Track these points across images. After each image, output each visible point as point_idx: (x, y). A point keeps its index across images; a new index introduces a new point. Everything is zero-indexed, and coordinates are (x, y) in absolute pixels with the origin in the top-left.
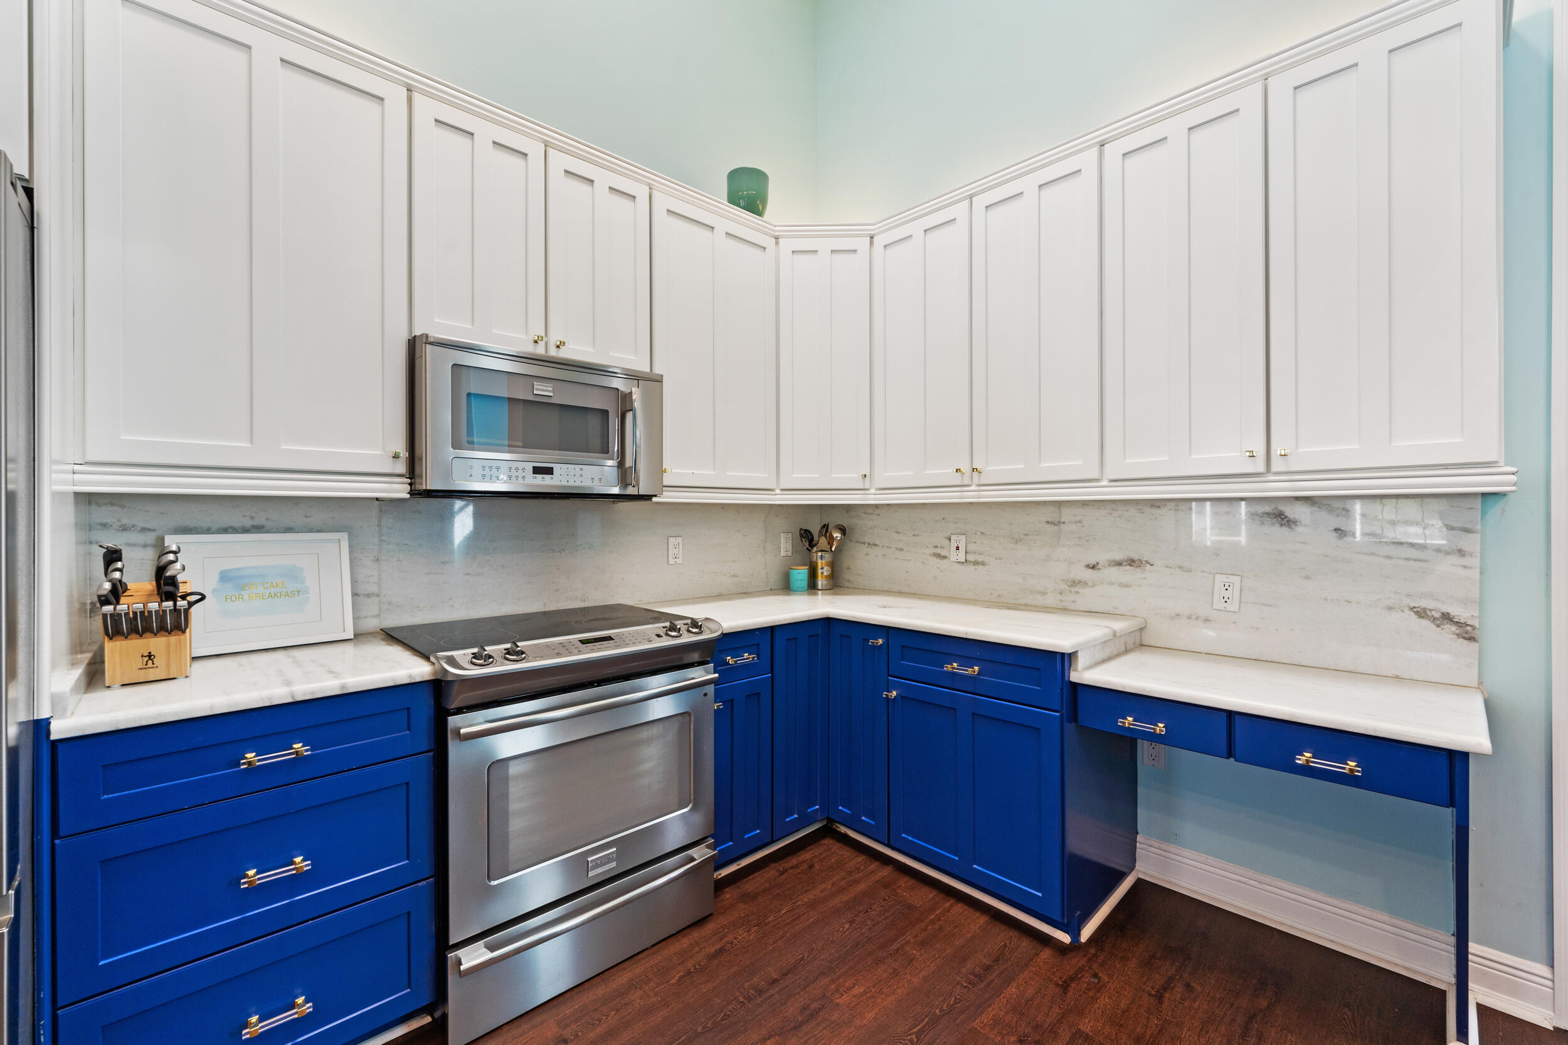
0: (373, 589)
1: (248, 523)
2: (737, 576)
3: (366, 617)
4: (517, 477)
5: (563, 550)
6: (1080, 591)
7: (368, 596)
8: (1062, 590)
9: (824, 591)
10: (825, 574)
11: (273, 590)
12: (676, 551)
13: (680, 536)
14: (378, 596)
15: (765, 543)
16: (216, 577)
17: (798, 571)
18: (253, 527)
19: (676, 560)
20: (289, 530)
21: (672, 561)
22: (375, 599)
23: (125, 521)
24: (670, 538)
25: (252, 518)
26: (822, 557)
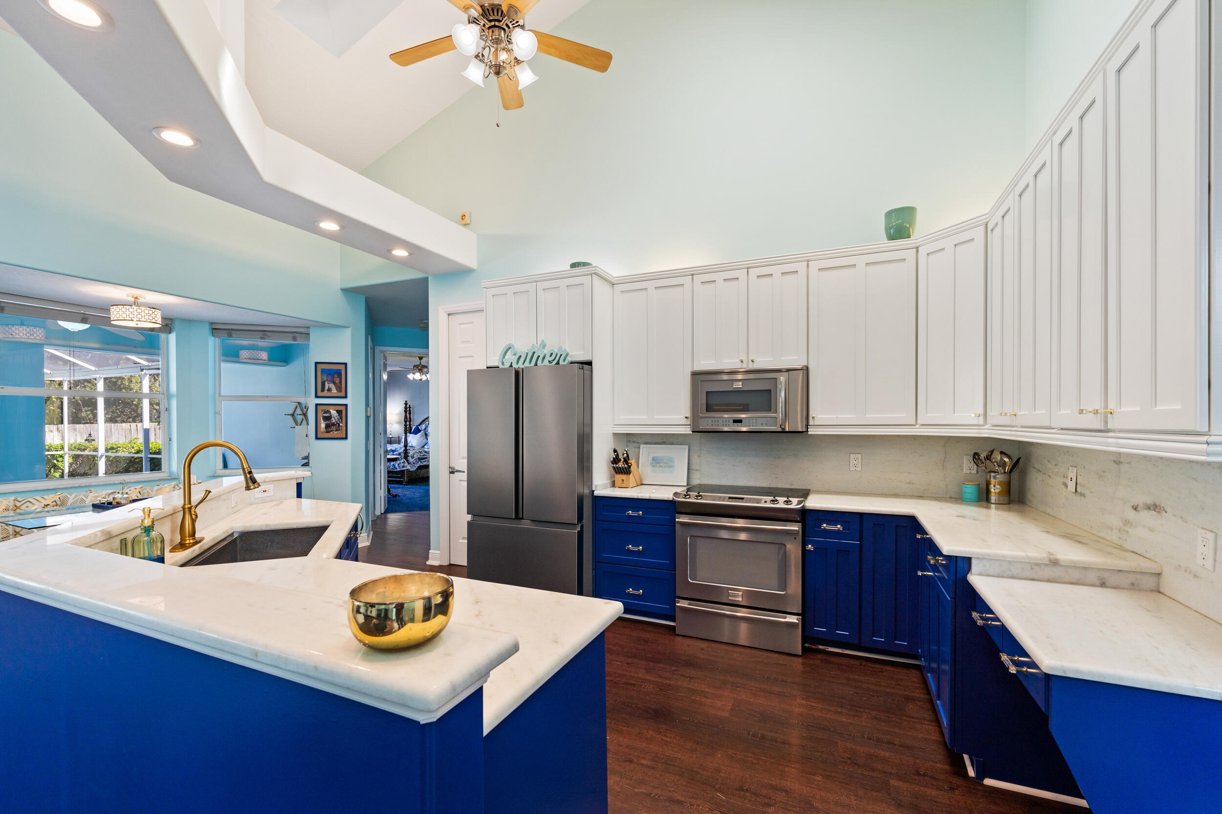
0: (698, 468)
1: (662, 441)
2: (912, 484)
3: (695, 479)
4: (726, 425)
5: (780, 458)
6: (1129, 530)
7: (696, 470)
8: (1120, 528)
9: (997, 505)
10: (997, 491)
11: (665, 465)
12: (856, 463)
13: (860, 454)
14: (699, 471)
15: (944, 462)
16: (651, 459)
17: (966, 486)
18: (663, 442)
19: (856, 468)
20: (672, 444)
21: (852, 469)
22: (698, 472)
23: (634, 440)
24: (851, 455)
25: (663, 439)
26: (995, 477)
